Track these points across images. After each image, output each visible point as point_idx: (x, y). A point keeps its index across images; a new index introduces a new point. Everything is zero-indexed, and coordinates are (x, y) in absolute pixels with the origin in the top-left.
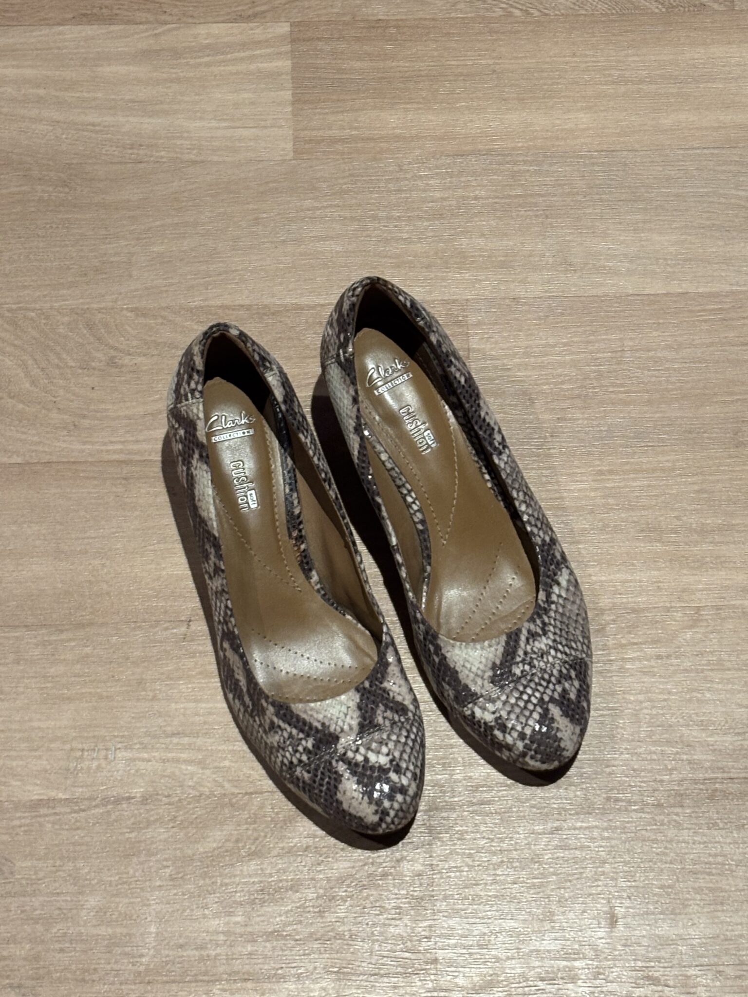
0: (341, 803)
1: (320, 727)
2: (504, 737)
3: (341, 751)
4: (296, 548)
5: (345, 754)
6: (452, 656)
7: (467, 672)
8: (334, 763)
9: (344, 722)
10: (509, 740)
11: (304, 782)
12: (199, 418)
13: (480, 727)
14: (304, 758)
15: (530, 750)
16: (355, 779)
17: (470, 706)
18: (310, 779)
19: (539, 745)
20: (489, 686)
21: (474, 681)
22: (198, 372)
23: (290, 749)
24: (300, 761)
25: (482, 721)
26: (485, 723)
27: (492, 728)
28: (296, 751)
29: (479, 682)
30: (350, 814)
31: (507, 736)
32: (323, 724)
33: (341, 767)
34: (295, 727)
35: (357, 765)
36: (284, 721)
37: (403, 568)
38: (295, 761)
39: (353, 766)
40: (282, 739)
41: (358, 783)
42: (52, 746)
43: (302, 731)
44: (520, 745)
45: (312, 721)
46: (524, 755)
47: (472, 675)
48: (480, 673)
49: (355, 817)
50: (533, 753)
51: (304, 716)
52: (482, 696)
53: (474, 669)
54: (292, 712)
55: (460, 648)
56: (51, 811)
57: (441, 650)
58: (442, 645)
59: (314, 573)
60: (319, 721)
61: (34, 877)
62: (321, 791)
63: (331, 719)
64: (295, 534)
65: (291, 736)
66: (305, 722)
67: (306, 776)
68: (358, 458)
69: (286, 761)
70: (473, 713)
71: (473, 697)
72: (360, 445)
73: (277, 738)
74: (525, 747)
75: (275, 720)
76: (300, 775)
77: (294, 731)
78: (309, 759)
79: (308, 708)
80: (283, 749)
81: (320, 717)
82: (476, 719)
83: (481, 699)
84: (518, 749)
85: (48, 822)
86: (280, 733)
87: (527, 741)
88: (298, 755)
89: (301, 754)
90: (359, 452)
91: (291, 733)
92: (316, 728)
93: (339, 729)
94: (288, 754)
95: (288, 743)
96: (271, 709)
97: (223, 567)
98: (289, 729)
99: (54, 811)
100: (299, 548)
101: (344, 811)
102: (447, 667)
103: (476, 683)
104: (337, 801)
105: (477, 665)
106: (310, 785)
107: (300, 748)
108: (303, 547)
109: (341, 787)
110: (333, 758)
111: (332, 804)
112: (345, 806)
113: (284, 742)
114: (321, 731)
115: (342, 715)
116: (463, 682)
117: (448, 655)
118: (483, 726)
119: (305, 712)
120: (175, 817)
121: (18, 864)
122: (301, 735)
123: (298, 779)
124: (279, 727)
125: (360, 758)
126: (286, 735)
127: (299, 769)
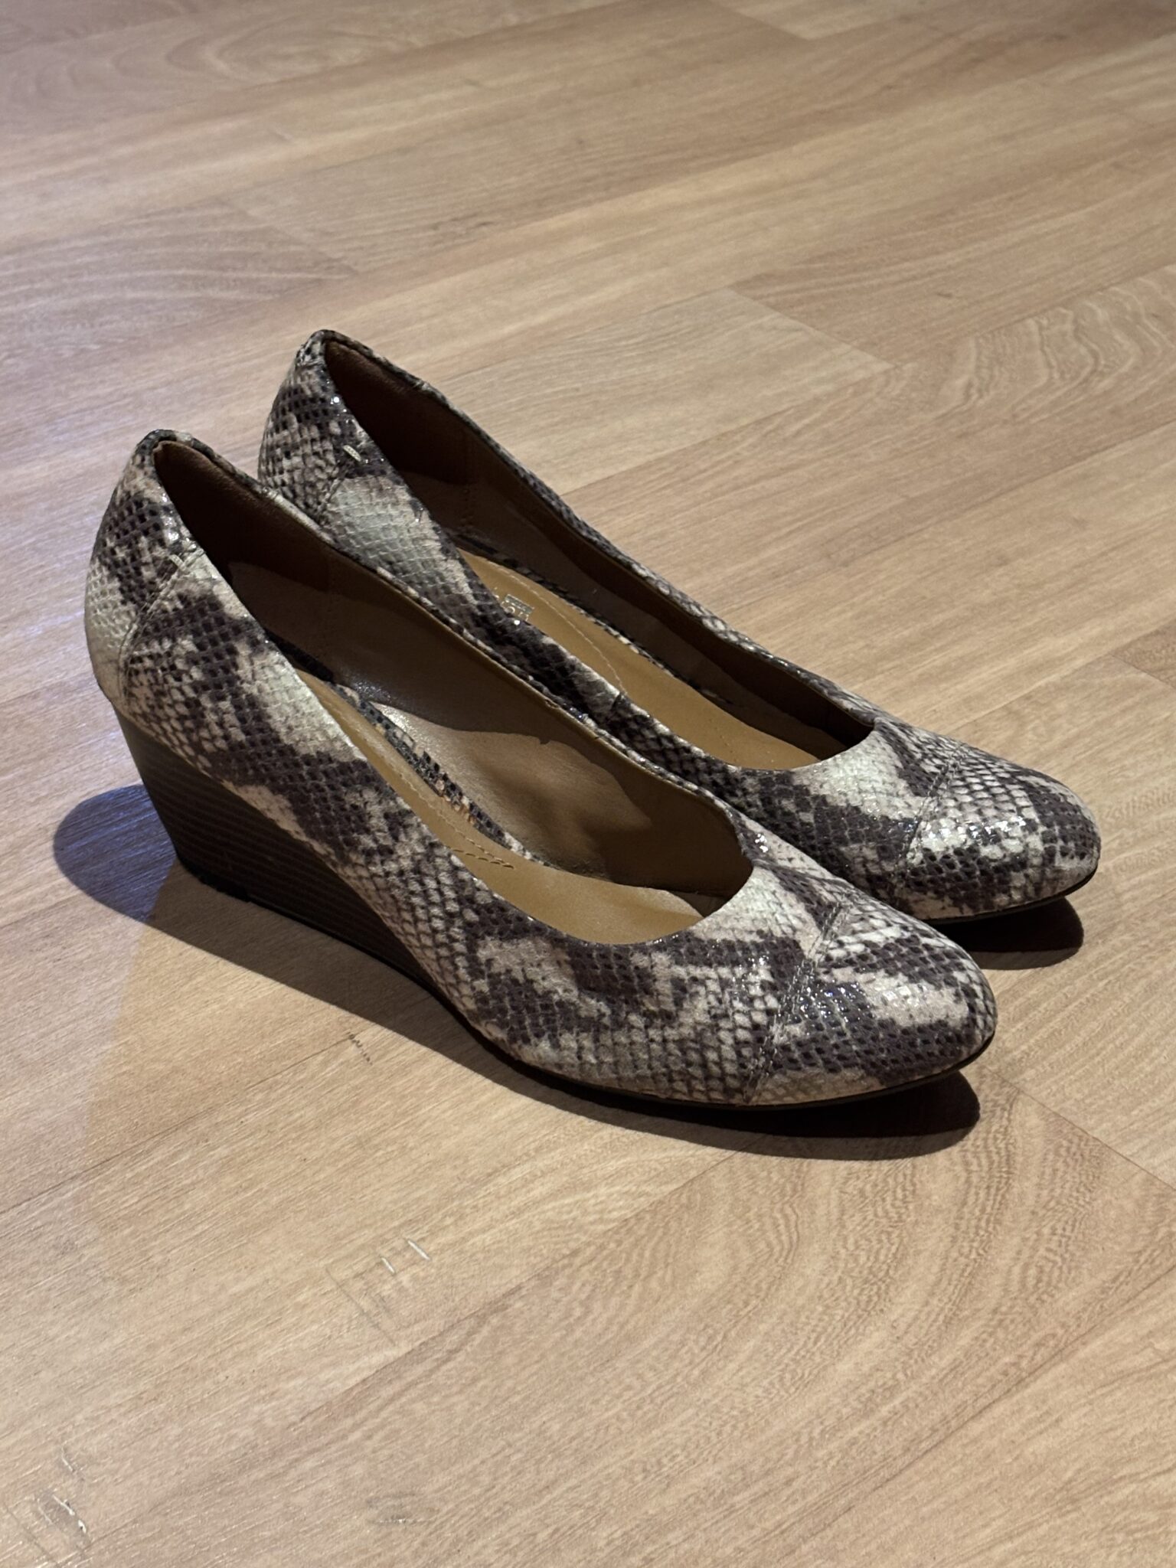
0: (893, 1022)
1: (759, 940)
2: (1003, 848)
3: (819, 958)
4: (457, 808)
5: (828, 958)
6: (833, 789)
7: (873, 797)
8: (825, 978)
9: (786, 916)
10: (1014, 846)
11: (799, 1044)
12: (213, 582)
13: (952, 866)
14: (772, 1002)
15: (1054, 840)
16: (882, 973)
17: (914, 844)
18: (809, 1028)
19: (1061, 824)
20: (914, 801)
21: (890, 805)
22: (166, 509)
23: (738, 1005)
24: (769, 1012)
25: (951, 852)
26: (958, 852)
27: (973, 850)
28: (751, 1000)
29: (898, 802)
30: (921, 1029)
31: (1006, 843)
32: (760, 933)
33: (842, 975)
34: (721, 964)
35: (862, 957)
36: (696, 964)
37: (656, 721)
38: (760, 1018)
39: (858, 963)
40: (711, 998)
41: (891, 974)
42: (300, 1299)
43: (736, 963)
44: (1036, 842)
45: (740, 937)
46: (1049, 856)
47: (883, 798)
48: (890, 788)
49: (931, 1026)
50: (1061, 843)
51: (719, 937)
52: (920, 819)
53: (879, 786)
54: (699, 940)
55: (837, 766)
56: (397, 1386)
57: (807, 792)
58: (806, 782)
59: (508, 837)
60: (751, 932)
61: (477, 1491)
62: (841, 1034)
63: (765, 920)
64: (441, 786)
65: (724, 984)
66: (730, 946)
67: (797, 1030)
68: (475, 596)
69: (742, 1034)
70: (927, 851)
71: (910, 827)
72: (466, 573)
73: (702, 1004)
74: (1044, 841)
75: (680, 971)
76: (783, 1039)
77: (724, 972)
78: (779, 999)
79: (719, 919)
80: (726, 1016)
81: (747, 924)
82: (939, 857)
83: (923, 824)
84: (1036, 850)
85: (413, 1401)
86: (702, 990)
87: (1042, 829)
88: (758, 1004)
89: (762, 998)
90: (471, 585)
91: (720, 978)
92: (754, 943)
93: (789, 931)
94: (740, 1019)
95: (727, 997)
96: (661, 958)
97: (407, 807)
98: (712, 973)
99: (404, 1382)
100: (463, 806)
101: (905, 1032)
102: (835, 813)
103: (896, 808)
104: (883, 1025)
105: (879, 779)
106: (814, 1040)
107: (756, 991)
108: (466, 801)
109: (871, 1000)
110: (817, 974)
111: (875, 1039)
112: (903, 1021)
113: (720, 1001)
114: (765, 943)
115: (774, 907)
116: (877, 817)
117: (825, 791)
118: (956, 860)
119: (719, 928)
120: (619, 1272)
121: (428, 1489)
122: (740, 971)
123: (785, 1048)
124: (694, 980)
125: (859, 948)
126: (714, 986)
127: (775, 1029)
